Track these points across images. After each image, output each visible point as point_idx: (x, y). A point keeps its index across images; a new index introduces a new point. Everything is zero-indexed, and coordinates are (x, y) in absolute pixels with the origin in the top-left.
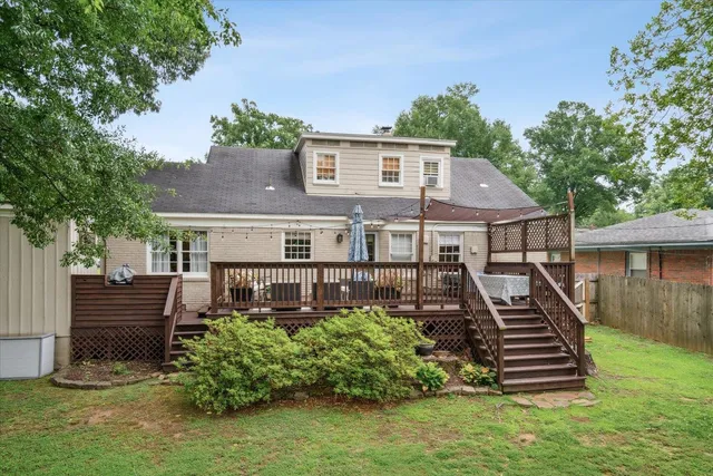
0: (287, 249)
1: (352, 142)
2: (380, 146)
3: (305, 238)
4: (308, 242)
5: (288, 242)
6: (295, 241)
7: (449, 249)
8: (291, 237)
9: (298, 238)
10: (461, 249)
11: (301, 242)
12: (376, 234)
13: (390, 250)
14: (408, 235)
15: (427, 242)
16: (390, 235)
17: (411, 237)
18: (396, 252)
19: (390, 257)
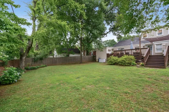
12: (152, 45)
13: (156, 48)
14: (161, 44)
15: (165, 45)
16: (156, 45)
17: (161, 45)
18: (158, 48)
19: (156, 49)
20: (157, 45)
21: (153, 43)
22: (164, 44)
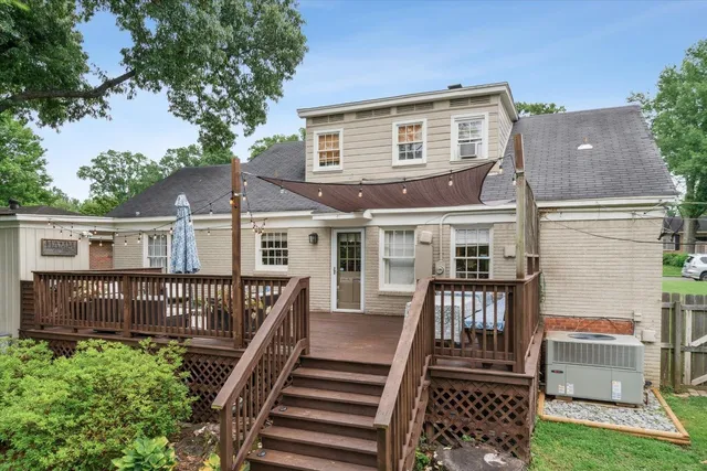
0: (265, 254)
1: (361, 113)
2: (394, 112)
3: (281, 239)
4: (285, 244)
5: (264, 244)
6: (271, 244)
7: (472, 251)
8: (267, 239)
9: (274, 239)
10: (491, 250)
11: (277, 244)
12: (362, 231)
13: (382, 254)
14: (409, 231)
15: (429, 240)
16: (381, 233)
17: (411, 233)
18: (394, 257)
19: (382, 264)
20: (389, 231)
21: (367, 214)
22: (427, 235)
